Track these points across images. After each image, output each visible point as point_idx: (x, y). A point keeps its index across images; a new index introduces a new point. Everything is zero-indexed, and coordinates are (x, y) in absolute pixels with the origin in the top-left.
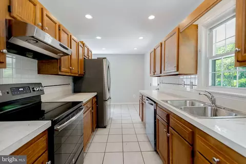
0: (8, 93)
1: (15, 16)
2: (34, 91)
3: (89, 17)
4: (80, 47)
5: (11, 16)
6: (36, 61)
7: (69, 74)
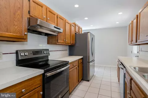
0: (31, 54)
1: (32, 15)
2: (44, 53)
3: (77, 6)
4: (72, 27)
5: (30, 16)
6: (46, 37)
7: (64, 44)
